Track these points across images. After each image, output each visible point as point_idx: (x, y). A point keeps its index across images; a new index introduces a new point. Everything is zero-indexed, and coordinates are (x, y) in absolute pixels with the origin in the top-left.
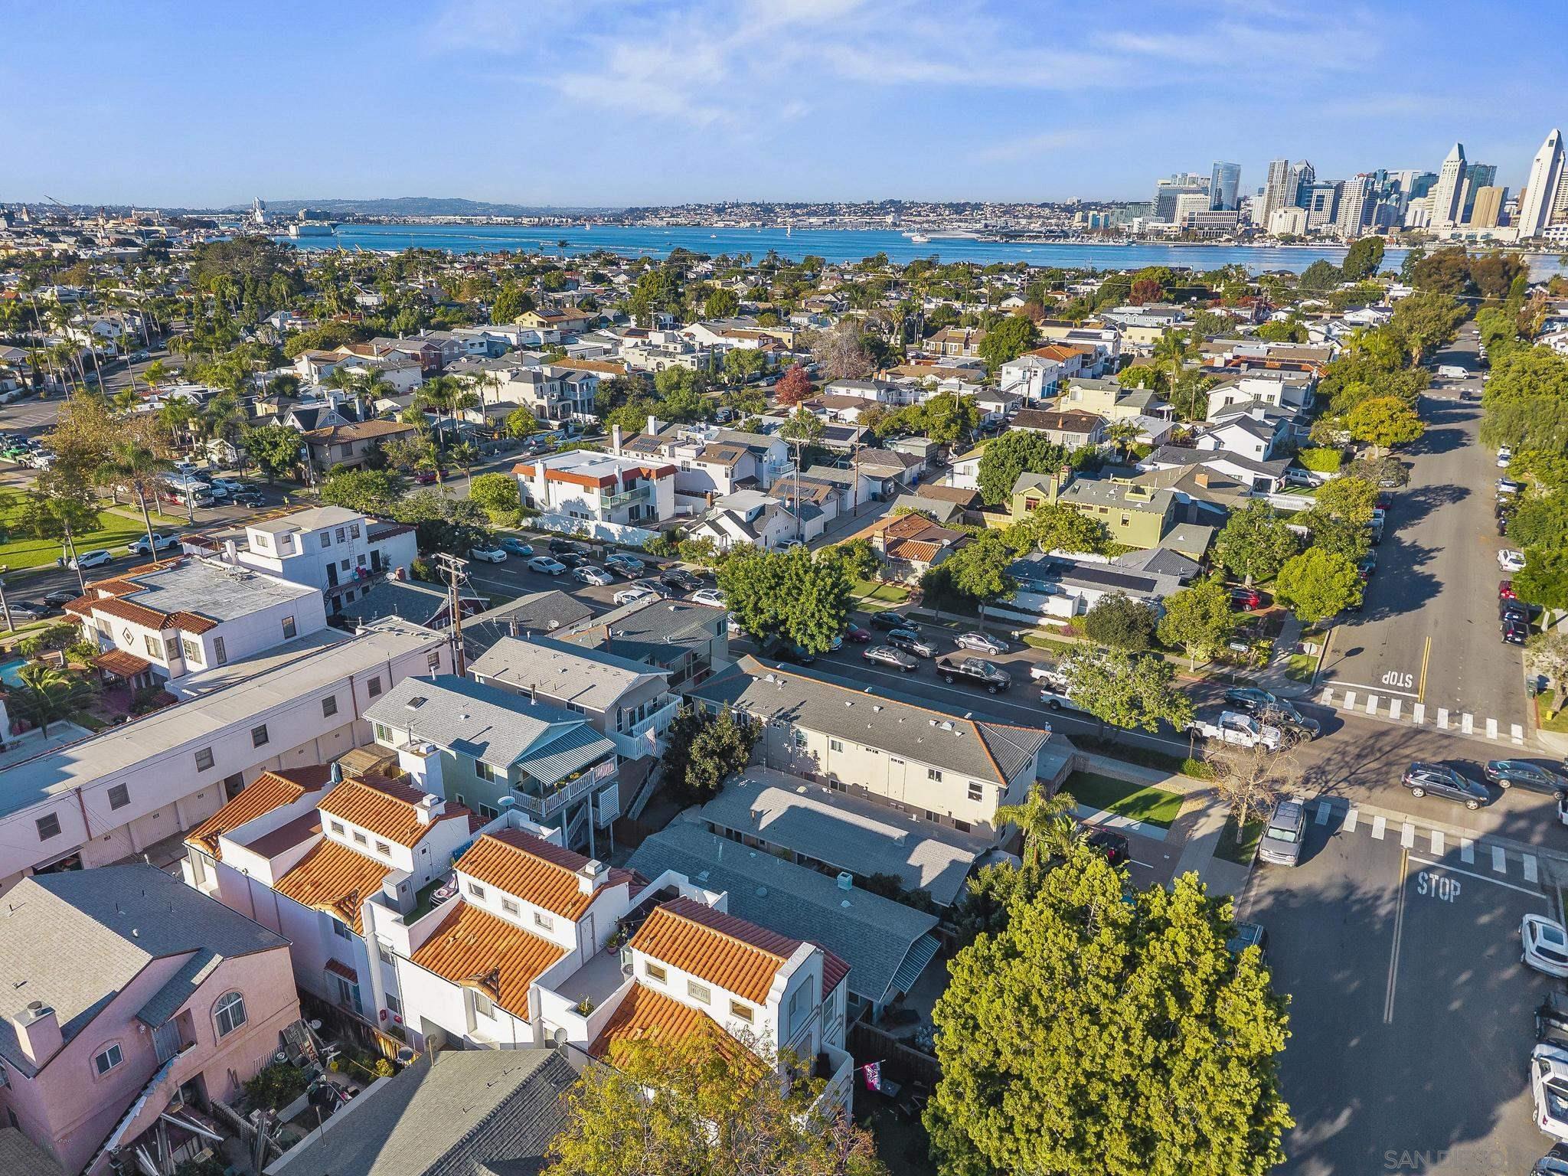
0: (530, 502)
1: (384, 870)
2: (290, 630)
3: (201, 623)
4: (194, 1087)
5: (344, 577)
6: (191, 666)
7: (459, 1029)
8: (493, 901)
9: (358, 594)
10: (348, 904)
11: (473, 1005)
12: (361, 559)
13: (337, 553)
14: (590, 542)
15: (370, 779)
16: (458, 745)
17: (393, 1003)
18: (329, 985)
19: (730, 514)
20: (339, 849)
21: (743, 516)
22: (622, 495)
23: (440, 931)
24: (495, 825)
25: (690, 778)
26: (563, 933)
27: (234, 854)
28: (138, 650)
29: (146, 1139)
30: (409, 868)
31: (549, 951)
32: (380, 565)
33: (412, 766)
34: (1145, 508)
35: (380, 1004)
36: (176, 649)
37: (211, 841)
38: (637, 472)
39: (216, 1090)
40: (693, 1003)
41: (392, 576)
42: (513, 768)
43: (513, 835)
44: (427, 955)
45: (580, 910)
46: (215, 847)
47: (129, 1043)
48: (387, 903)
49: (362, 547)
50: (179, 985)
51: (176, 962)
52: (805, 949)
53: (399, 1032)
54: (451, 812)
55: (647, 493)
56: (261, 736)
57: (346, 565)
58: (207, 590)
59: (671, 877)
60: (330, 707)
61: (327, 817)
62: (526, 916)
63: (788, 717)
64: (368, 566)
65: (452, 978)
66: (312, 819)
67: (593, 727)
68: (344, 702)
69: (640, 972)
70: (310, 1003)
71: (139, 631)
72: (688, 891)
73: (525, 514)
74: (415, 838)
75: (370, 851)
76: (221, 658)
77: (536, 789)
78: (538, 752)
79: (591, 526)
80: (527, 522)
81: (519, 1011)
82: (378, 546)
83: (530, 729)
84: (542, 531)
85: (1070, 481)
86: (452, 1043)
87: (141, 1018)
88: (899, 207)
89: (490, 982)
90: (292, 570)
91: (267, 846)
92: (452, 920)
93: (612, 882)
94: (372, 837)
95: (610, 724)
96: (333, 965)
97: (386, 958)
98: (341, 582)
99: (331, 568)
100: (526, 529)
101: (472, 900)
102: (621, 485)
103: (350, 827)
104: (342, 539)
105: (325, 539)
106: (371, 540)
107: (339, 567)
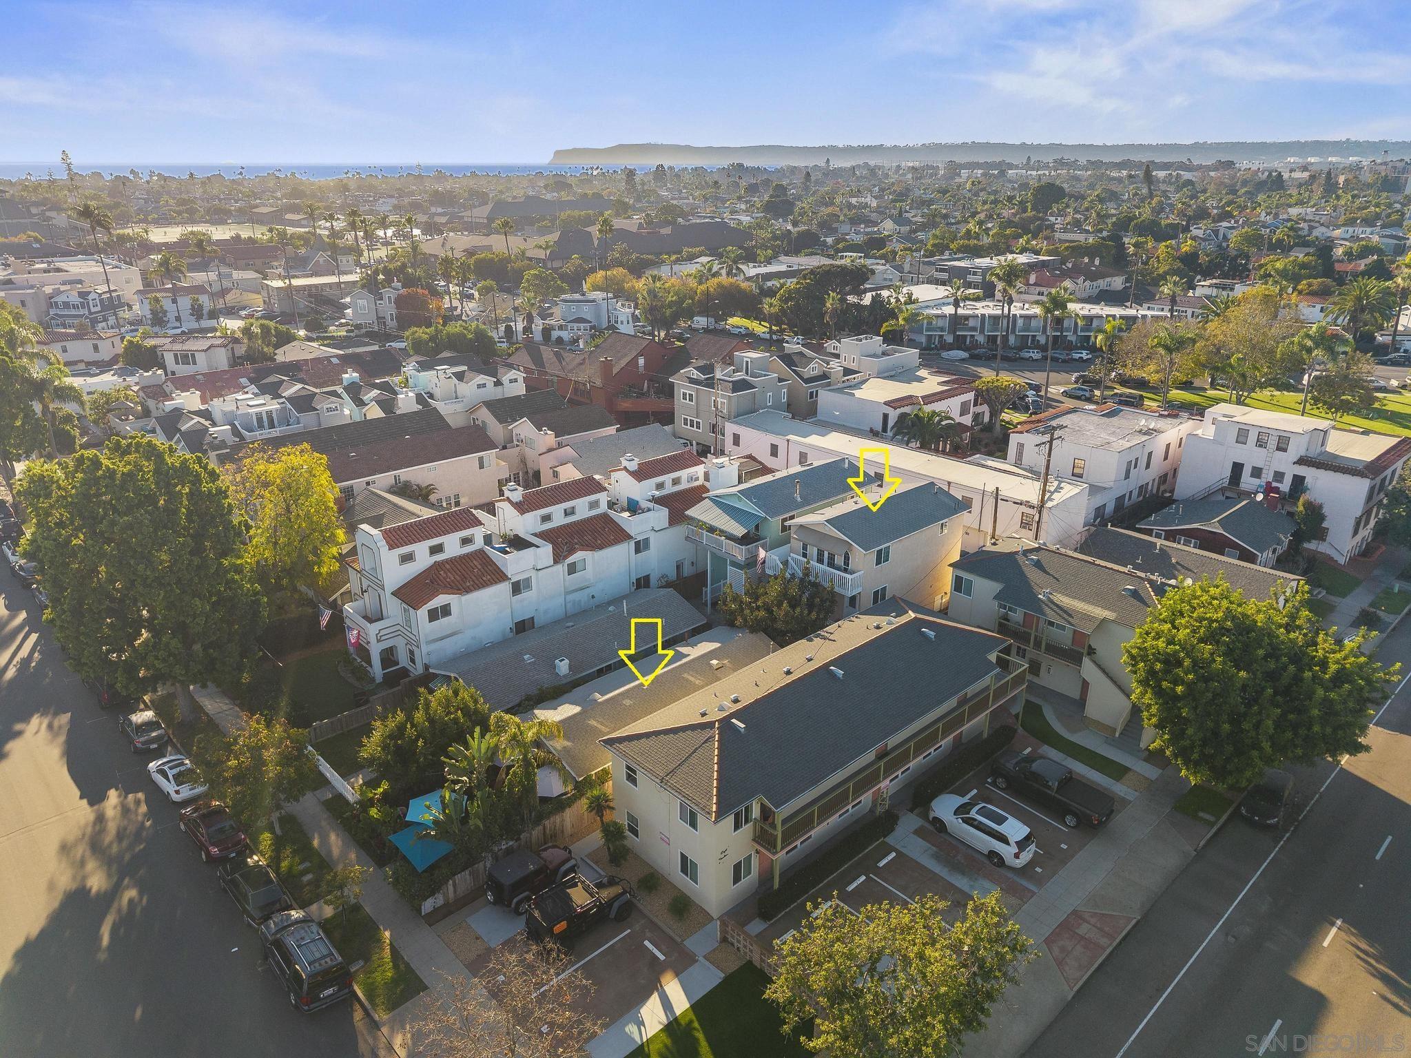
5: (1250, 483)
12: (1279, 476)
13: (1251, 456)
57: (1257, 472)
64: (1285, 486)
82: (1307, 472)
98: (1242, 487)
99: (1237, 467)
104: (1261, 443)
105: (1242, 435)
106: (1302, 461)
107: (1247, 472)
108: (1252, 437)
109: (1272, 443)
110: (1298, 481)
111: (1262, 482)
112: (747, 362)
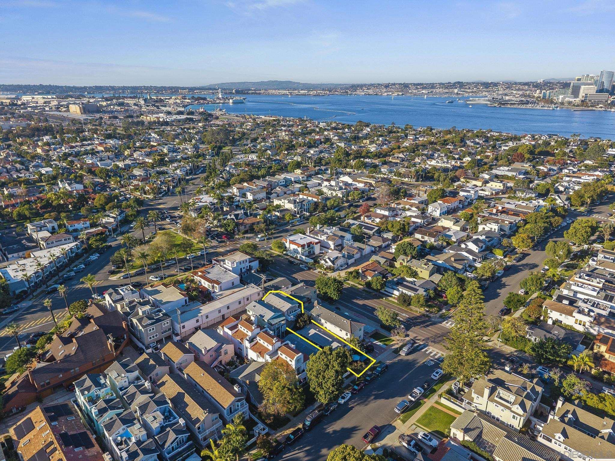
0: (286, 247)
1: (247, 335)
2: (233, 283)
3: (218, 283)
4: (221, 362)
5: (243, 270)
6: (215, 290)
7: (255, 360)
8: (262, 342)
9: (246, 274)
10: (242, 339)
11: (258, 356)
13: (243, 265)
14: (298, 260)
15: (246, 320)
16: (260, 315)
17: (247, 355)
18: (238, 351)
19: (329, 258)
20: (241, 331)
21: (332, 259)
22: (306, 249)
23: (254, 345)
24: (264, 330)
25: (298, 325)
26: (270, 348)
27: (226, 330)
28: (206, 286)
29: (215, 367)
30: (251, 335)
31: (268, 350)
32: (251, 268)
33: (253, 318)
34: (426, 269)
35: (245, 355)
36: (213, 287)
37: (223, 327)
38: (311, 243)
39: (223, 363)
40: (286, 359)
41: (253, 271)
42: (268, 320)
43: (266, 332)
44: (252, 348)
45: (273, 345)
46: (223, 328)
47: (214, 354)
48: (247, 340)
49: (248, 264)
50: (220, 347)
51: (220, 344)
52: (301, 354)
53: (247, 359)
54: (257, 328)
55: (313, 248)
56: (228, 308)
57: (244, 268)
58: (219, 274)
59: (288, 342)
60: (240, 303)
61: (239, 326)
62: (266, 344)
63: (318, 316)
64: (248, 268)
65: (255, 352)
66: (237, 325)
67: (283, 314)
68: (242, 302)
69: (279, 354)
70: (236, 354)
71: (207, 283)
72: (290, 344)
73: (285, 251)
74: (252, 331)
75: (245, 332)
76: (221, 290)
77: (271, 325)
78: (273, 318)
79: (299, 256)
80: (285, 252)
81: (263, 357)
82: (250, 264)
83: (272, 314)
84: (288, 255)
85: (411, 259)
86: (255, 361)
87: (215, 351)
88: (460, 85)
89: (260, 353)
90: (234, 271)
91: (231, 329)
92: (256, 344)
93: (278, 341)
94: (246, 330)
95: (286, 314)
96: (239, 348)
97: (247, 348)
98: (243, 272)
99: (241, 269)
100: (284, 254)
101: (259, 341)
102: (306, 246)
103: (243, 328)
112: (148, 311)
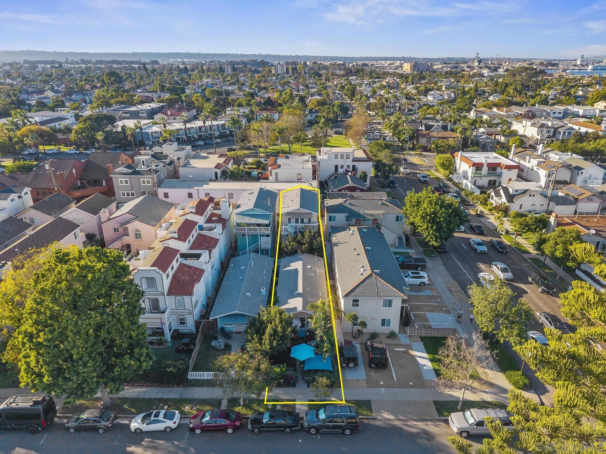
2: (299, 176)
3: (276, 167)
12: (348, 166)
13: (340, 162)
14: (461, 188)
38: (499, 165)
41: (349, 174)
47: (120, 228)
49: (350, 162)
51: (132, 217)
55: (500, 175)
57: (342, 167)
63: (336, 244)
73: (451, 173)
76: (277, 179)
78: (246, 214)
80: (450, 176)
84: (452, 181)
87: (122, 224)
98: (339, 172)
99: (336, 166)
100: (448, 179)
102: (485, 168)
104: (342, 157)
105: (336, 156)
106: (353, 161)
107: (339, 167)
108: (339, 156)
109: (345, 157)
110: (354, 166)
111: (344, 169)
112: (143, 161)
